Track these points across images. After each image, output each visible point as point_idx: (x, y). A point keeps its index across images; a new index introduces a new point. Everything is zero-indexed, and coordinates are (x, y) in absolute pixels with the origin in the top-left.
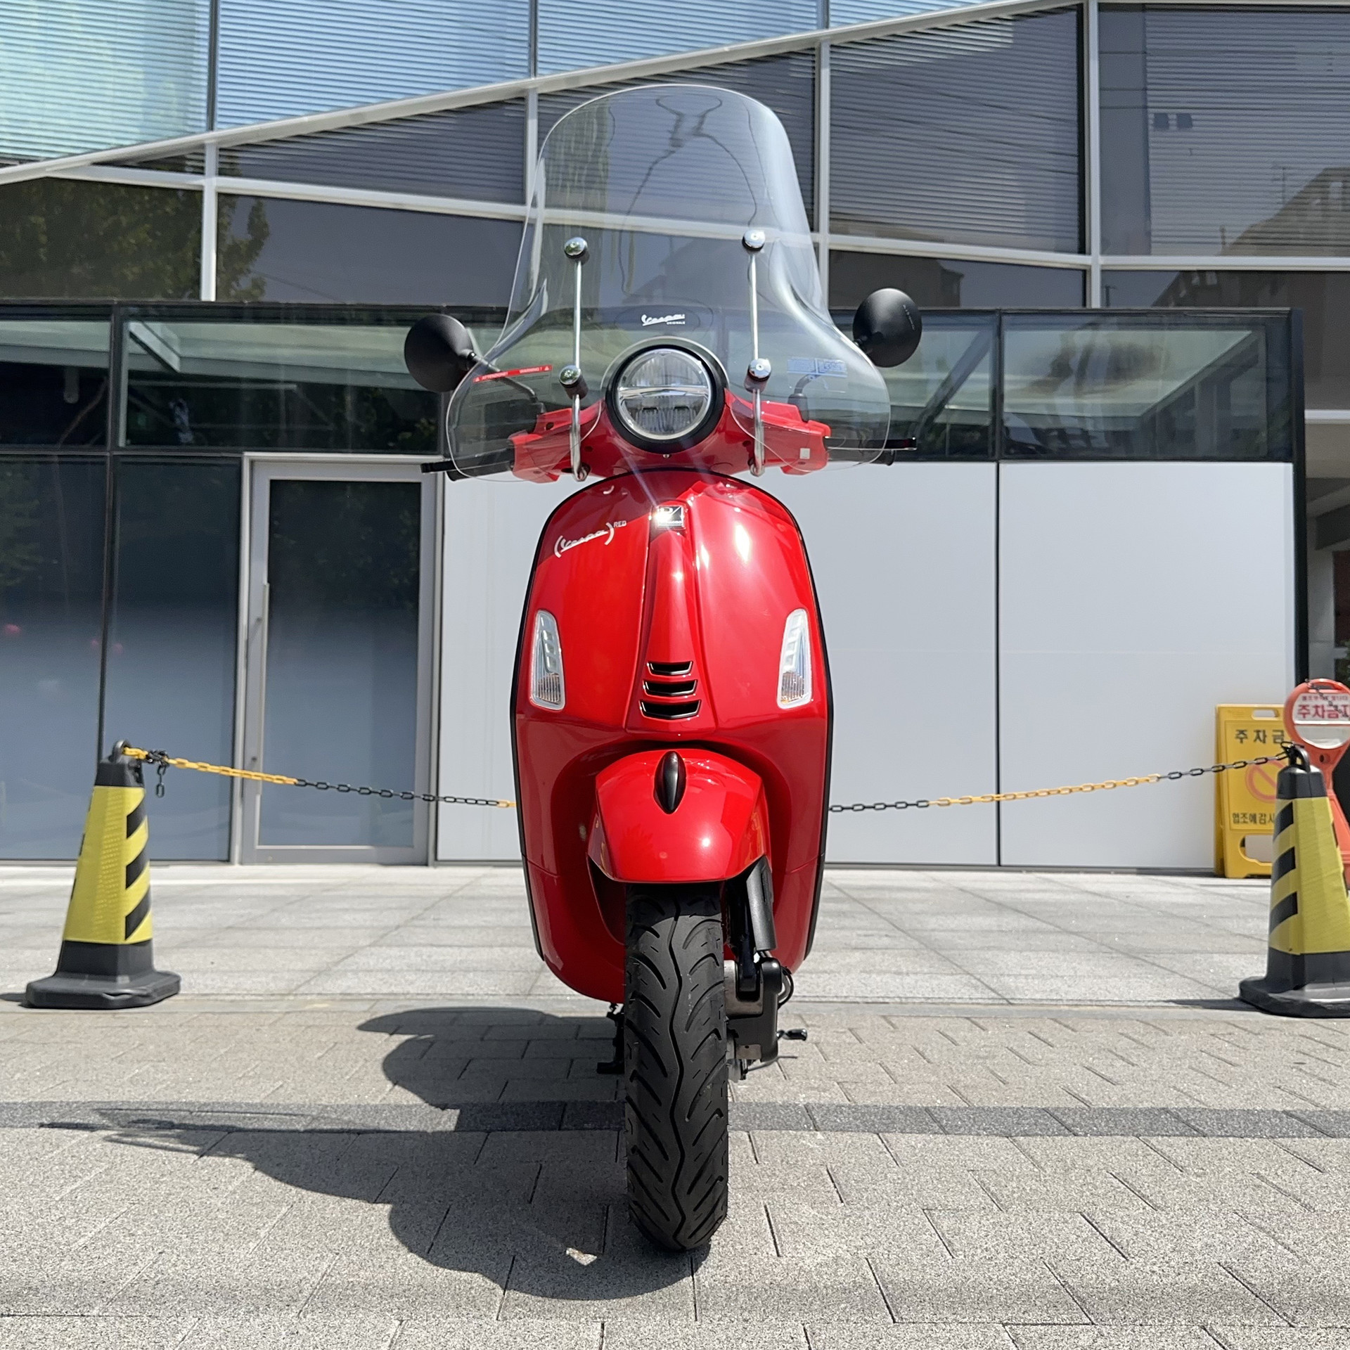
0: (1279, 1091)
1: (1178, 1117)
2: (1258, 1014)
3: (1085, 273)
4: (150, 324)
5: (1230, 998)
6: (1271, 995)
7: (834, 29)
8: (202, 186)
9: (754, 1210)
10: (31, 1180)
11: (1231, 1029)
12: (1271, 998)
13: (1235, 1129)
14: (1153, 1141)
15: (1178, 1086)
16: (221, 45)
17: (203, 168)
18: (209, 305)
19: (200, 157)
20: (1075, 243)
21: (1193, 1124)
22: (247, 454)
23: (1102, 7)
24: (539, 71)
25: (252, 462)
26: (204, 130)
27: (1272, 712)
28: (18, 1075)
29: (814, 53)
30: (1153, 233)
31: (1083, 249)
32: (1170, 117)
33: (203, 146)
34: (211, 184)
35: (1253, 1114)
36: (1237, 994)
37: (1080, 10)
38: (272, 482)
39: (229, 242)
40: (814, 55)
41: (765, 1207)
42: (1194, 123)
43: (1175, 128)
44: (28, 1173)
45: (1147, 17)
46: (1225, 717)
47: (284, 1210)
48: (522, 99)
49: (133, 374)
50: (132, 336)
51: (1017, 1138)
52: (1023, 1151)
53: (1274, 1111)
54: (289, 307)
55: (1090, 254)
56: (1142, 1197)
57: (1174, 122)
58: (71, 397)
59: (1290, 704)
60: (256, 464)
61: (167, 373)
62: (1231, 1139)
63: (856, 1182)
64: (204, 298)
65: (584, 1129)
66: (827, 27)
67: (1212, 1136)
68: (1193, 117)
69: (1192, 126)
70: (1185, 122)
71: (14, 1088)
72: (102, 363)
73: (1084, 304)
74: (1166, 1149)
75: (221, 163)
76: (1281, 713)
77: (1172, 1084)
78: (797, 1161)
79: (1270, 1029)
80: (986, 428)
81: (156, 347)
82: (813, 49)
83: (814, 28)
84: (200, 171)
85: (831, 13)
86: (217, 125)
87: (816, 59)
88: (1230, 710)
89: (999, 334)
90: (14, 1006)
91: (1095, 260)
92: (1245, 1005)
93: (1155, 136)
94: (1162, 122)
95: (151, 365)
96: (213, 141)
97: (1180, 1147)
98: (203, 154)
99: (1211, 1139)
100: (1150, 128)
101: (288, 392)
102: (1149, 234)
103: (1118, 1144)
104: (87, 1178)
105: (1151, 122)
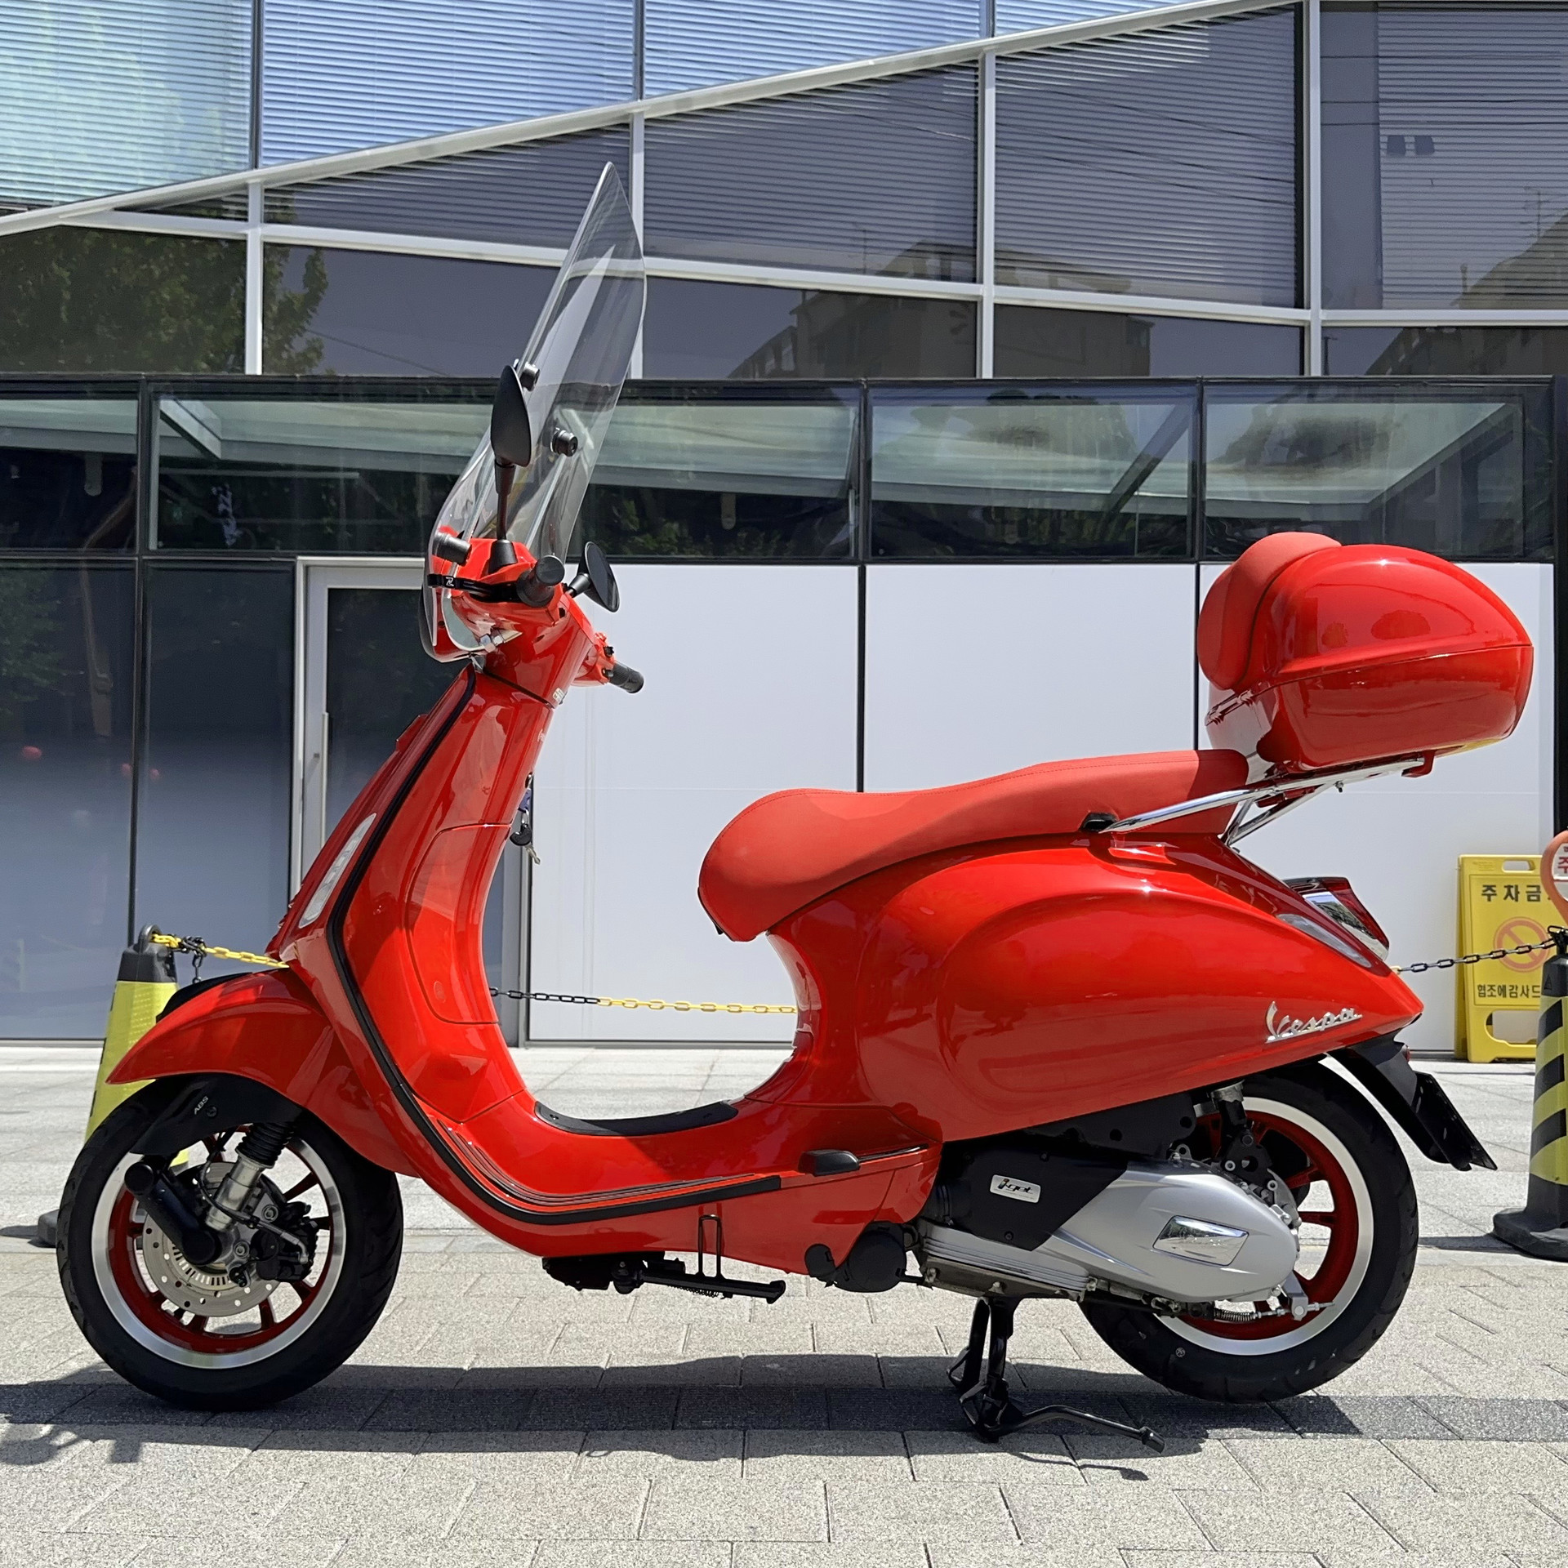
0: (1548, 1371)
1: (1426, 1411)
2: (1518, 1256)
3: (1302, 330)
4: (184, 403)
5: (1483, 1234)
6: (1532, 1234)
7: (1001, 37)
8: (246, 235)
9: (912, 1551)
10: (33, 1501)
11: (1485, 1279)
12: (1533, 1237)
13: (1498, 1429)
14: (1398, 1445)
15: (1425, 1363)
16: (266, 64)
17: (246, 213)
18: (255, 380)
19: (243, 200)
20: (1291, 295)
21: (1446, 1420)
22: (300, 558)
23: (1324, 8)
24: (646, 92)
25: (307, 568)
26: (248, 167)
27: (1526, 863)
28: (25, 1344)
29: (977, 66)
30: (1385, 282)
31: (1299, 303)
32: (1406, 139)
33: (245, 187)
34: (256, 234)
35: (1519, 1406)
36: (1490, 1229)
37: (1299, 11)
38: (330, 590)
39: (280, 297)
40: (976, 69)
41: (925, 1545)
42: (1436, 147)
43: (1412, 154)
44: (29, 1491)
45: (1381, 18)
46: (1469, 870)
47: (337, 1547)
48: (627, 125)
49: (165, 461)
50: (166, 418)
51: (1231, 1442)
52: (1239, 1460)
53: (1545, 1401)
54: (348, 382)
55: (1309, 308)
56: (1388, 1530)
57: (1412, 147)
58: (93, 490)
59: (1549, 855)
60: (311, 569)
61: (206, 459)
62: (1494, 1443)
63: (1037, 1508)
64: (248, 372)
65: (703, 1428)
66: (993, 36)
67: (1470, 1439)
68: (1434, 140)
69: (1434, 151)
70: (1425, 146)
71: (19, 1364)
72: (129, 448)
73: (1302, 372)
74: (1414, 1458)
75: (265, 206)
76: (1538, 865)
77: (1417, 1361)
78: (963, 1477)
79: (1533, 1278)
80: (1183, 519)
81: (193, 429)
82: (975, 61)
83: (977, 36)
84: (243, 216)
85: (997, 17)
86: (262, 162)
87: (979, 73)
88: (1475, 862)
89: (1200, 410)
90: (23, 1244)
91: (1315, 315)
92: (1500, 1245)
93: (1388, 164)
94: (1397, 146)
95: (185, 451)
96: (258, 180)
97: (1430, 1454)
98: (246, 197)
99: (1470, 1443)
100: (1383, 153)
101: (350, 481)
102: (1380, 283)
103: (1355, 1450)
104: (101, 1499)
105: (1383, 146)
